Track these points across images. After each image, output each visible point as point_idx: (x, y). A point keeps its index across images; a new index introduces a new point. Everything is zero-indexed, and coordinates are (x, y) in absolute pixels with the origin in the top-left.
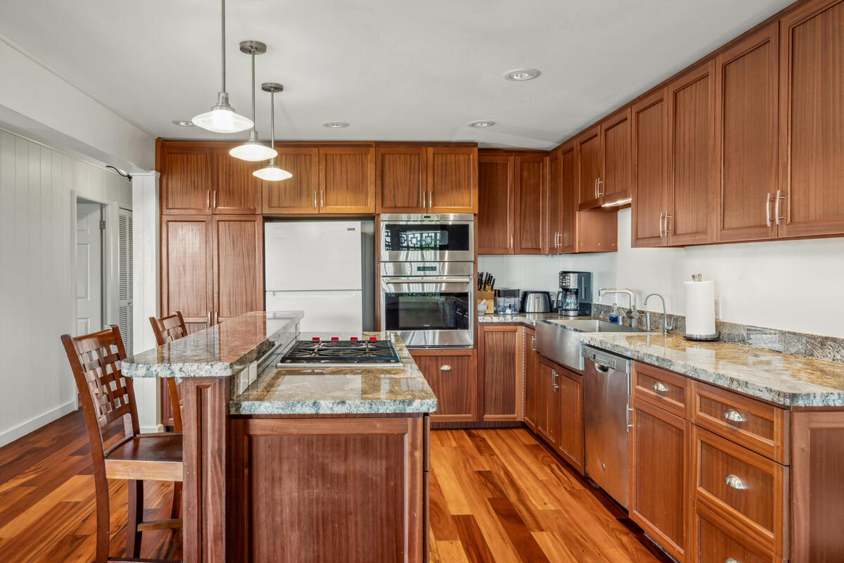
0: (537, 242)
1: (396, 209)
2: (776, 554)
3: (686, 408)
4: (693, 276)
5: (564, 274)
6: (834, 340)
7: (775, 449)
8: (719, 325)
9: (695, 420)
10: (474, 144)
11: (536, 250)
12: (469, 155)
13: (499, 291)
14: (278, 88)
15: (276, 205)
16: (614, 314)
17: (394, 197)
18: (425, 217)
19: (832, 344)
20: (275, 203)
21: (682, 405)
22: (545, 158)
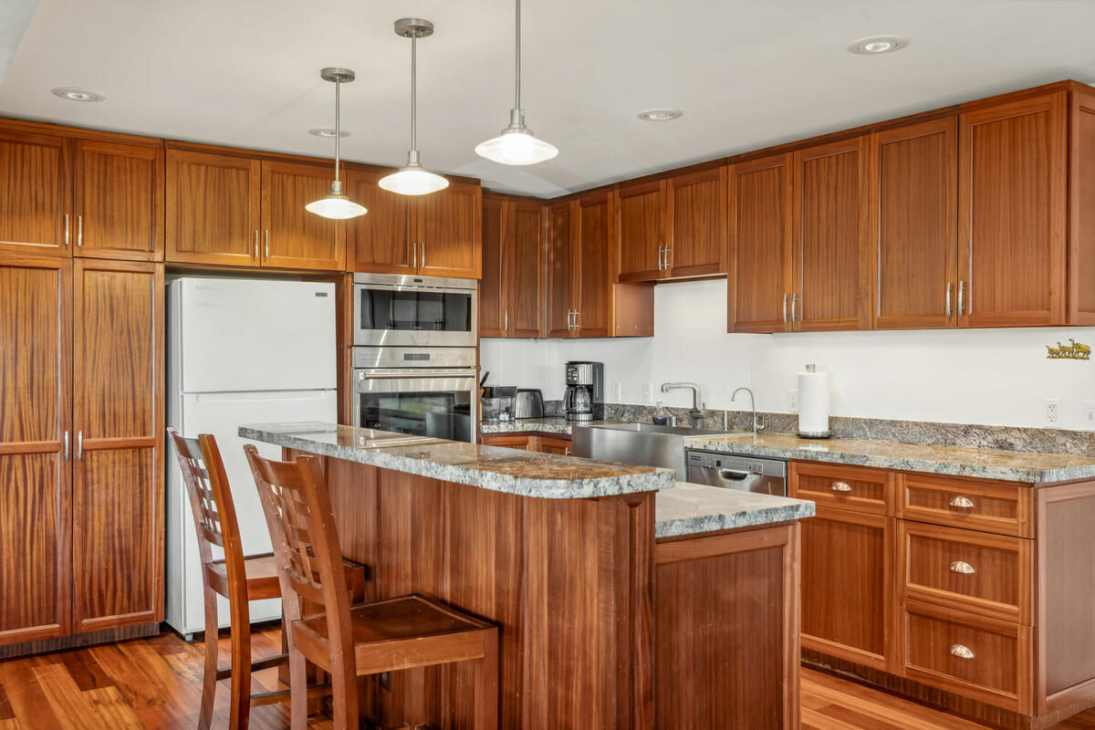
0: (534, 322)
1: (374, 267)
2: (1022, 624)
3: (887, 505)
4: (808, 367)
5: (572, 365)
6: (980, 427)
7: (1020, 526)
8: (832, 420)
9: (904, 514)
10: (477, 182)
11: (531, 333)
12: (471, 195)
13: (491, 389)
14: (348, 77)
15: (189, 248)
16: (661, 415)
17: (372, 248)
18: (416, 281)
19: (977, 431)
20: (187, 245)
21: (882, 502)
22: (543, 208)
